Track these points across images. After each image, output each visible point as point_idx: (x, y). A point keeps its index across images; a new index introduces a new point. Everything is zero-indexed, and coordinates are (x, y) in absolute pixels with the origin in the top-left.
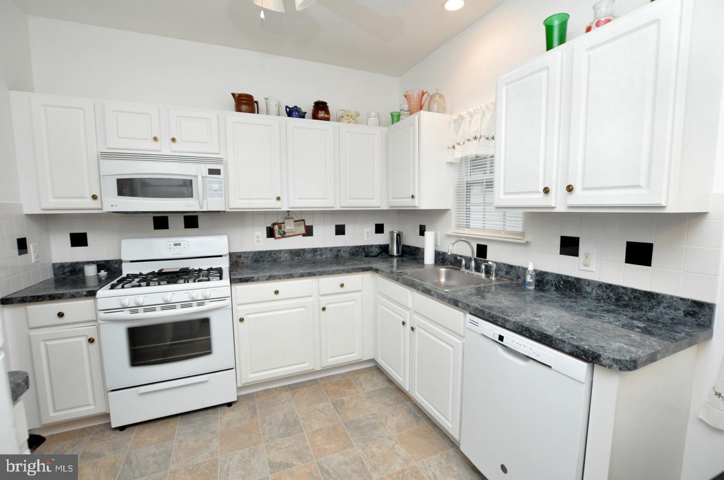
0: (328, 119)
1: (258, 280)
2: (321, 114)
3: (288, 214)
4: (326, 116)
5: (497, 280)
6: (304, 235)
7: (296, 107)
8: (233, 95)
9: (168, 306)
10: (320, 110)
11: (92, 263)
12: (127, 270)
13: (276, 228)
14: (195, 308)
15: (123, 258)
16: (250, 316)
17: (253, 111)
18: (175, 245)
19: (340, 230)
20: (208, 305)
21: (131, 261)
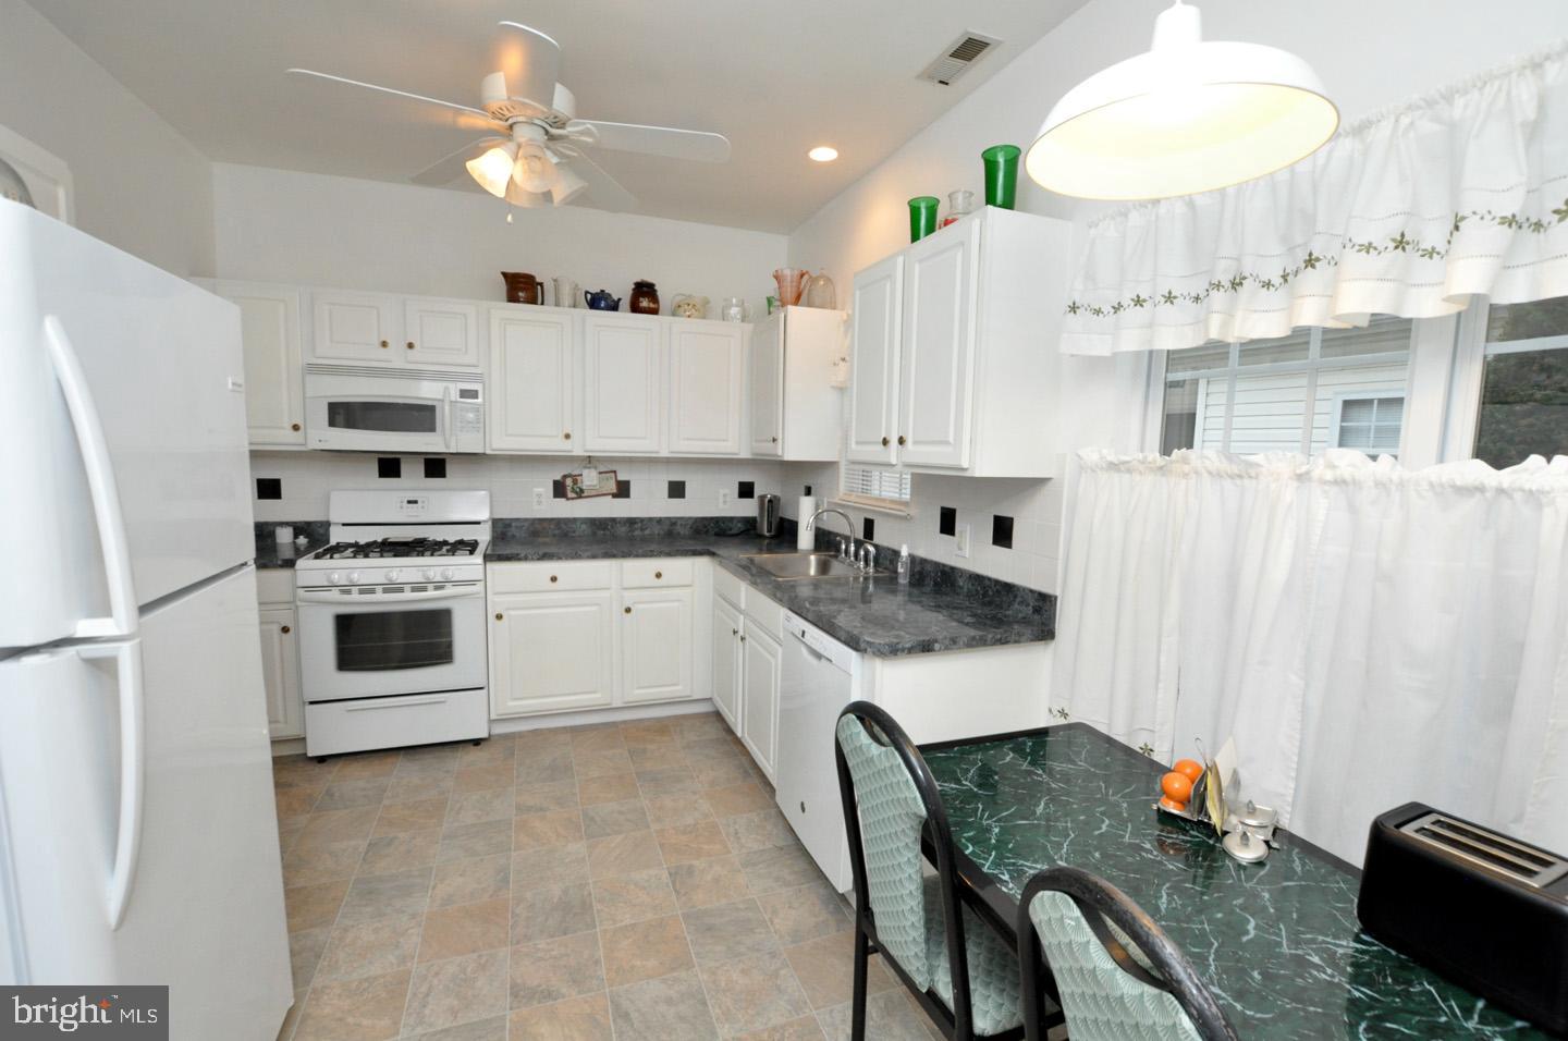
0: (655, 312)
1: (526, 559)
2: (645, 303)
3: (589, 461)
4: (652, 305)
5: (876, 571)
6: (615, 496)
7: (602, 291)
8: (505, 275)
9: (392, 587)
10: (644, 297)
11: (287, 524)
12: (337, 536)
13: (569, 482)
14: (431, 593)
15: (333, 519)
16: (512, 613)
17: (533, 301)
18: (409, 502)
19: (677, 490)
20: (449, 591)
21: (344, 525)
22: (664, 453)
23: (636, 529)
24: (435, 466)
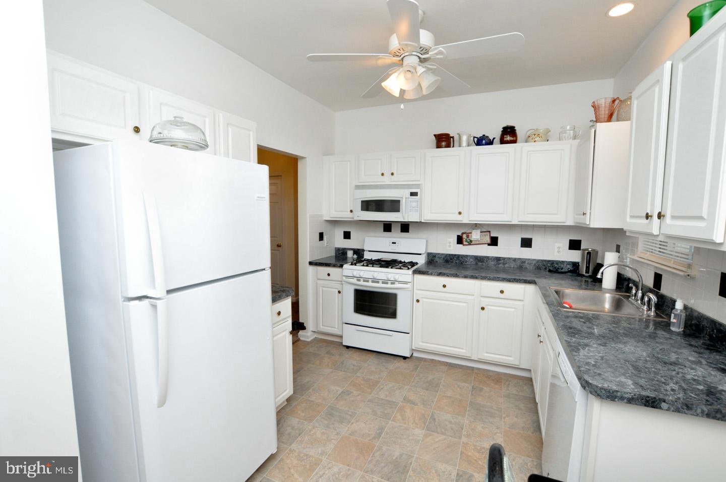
0: (515, 142)
1: (431, 274)
2: (508, 138)
3: (476, 226)
4: (512, 139)
5: (657, 315)
6: (489, 245)
7: (484, 135)
8: (435, 135)
9: (375, 281)
10: (509, 134)
11: (352, 249)
12: (367, 256)
13: (464, 236)
14: (389, 285)
15: (365, 249)
16: (425, 300)
17: (448, 146)
18: (393, 243)
19: (526, 243)
20: (397, 285)
21: (369, 251)
22: (515, 222)
23: (500, 263)
24: (405, 227)
